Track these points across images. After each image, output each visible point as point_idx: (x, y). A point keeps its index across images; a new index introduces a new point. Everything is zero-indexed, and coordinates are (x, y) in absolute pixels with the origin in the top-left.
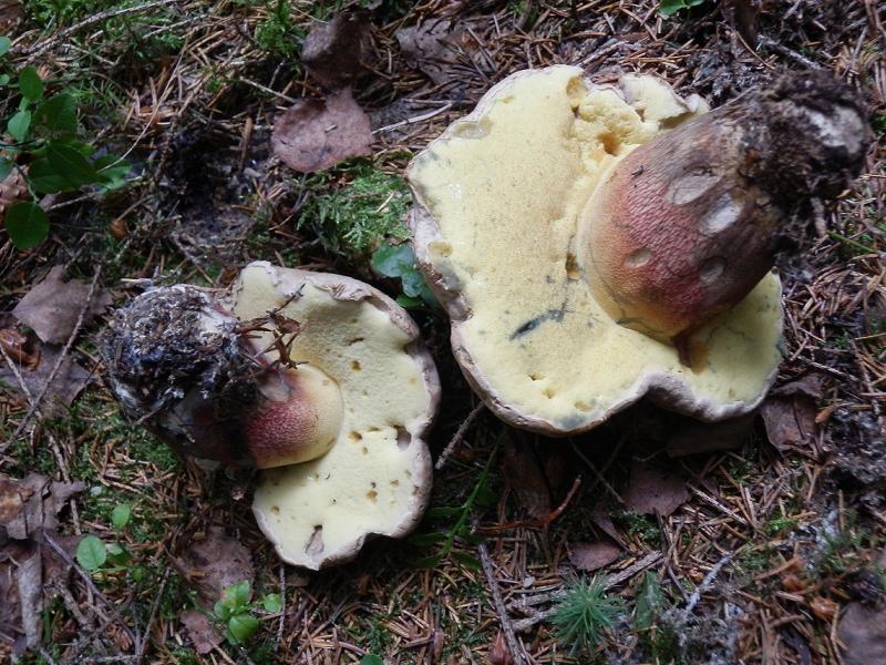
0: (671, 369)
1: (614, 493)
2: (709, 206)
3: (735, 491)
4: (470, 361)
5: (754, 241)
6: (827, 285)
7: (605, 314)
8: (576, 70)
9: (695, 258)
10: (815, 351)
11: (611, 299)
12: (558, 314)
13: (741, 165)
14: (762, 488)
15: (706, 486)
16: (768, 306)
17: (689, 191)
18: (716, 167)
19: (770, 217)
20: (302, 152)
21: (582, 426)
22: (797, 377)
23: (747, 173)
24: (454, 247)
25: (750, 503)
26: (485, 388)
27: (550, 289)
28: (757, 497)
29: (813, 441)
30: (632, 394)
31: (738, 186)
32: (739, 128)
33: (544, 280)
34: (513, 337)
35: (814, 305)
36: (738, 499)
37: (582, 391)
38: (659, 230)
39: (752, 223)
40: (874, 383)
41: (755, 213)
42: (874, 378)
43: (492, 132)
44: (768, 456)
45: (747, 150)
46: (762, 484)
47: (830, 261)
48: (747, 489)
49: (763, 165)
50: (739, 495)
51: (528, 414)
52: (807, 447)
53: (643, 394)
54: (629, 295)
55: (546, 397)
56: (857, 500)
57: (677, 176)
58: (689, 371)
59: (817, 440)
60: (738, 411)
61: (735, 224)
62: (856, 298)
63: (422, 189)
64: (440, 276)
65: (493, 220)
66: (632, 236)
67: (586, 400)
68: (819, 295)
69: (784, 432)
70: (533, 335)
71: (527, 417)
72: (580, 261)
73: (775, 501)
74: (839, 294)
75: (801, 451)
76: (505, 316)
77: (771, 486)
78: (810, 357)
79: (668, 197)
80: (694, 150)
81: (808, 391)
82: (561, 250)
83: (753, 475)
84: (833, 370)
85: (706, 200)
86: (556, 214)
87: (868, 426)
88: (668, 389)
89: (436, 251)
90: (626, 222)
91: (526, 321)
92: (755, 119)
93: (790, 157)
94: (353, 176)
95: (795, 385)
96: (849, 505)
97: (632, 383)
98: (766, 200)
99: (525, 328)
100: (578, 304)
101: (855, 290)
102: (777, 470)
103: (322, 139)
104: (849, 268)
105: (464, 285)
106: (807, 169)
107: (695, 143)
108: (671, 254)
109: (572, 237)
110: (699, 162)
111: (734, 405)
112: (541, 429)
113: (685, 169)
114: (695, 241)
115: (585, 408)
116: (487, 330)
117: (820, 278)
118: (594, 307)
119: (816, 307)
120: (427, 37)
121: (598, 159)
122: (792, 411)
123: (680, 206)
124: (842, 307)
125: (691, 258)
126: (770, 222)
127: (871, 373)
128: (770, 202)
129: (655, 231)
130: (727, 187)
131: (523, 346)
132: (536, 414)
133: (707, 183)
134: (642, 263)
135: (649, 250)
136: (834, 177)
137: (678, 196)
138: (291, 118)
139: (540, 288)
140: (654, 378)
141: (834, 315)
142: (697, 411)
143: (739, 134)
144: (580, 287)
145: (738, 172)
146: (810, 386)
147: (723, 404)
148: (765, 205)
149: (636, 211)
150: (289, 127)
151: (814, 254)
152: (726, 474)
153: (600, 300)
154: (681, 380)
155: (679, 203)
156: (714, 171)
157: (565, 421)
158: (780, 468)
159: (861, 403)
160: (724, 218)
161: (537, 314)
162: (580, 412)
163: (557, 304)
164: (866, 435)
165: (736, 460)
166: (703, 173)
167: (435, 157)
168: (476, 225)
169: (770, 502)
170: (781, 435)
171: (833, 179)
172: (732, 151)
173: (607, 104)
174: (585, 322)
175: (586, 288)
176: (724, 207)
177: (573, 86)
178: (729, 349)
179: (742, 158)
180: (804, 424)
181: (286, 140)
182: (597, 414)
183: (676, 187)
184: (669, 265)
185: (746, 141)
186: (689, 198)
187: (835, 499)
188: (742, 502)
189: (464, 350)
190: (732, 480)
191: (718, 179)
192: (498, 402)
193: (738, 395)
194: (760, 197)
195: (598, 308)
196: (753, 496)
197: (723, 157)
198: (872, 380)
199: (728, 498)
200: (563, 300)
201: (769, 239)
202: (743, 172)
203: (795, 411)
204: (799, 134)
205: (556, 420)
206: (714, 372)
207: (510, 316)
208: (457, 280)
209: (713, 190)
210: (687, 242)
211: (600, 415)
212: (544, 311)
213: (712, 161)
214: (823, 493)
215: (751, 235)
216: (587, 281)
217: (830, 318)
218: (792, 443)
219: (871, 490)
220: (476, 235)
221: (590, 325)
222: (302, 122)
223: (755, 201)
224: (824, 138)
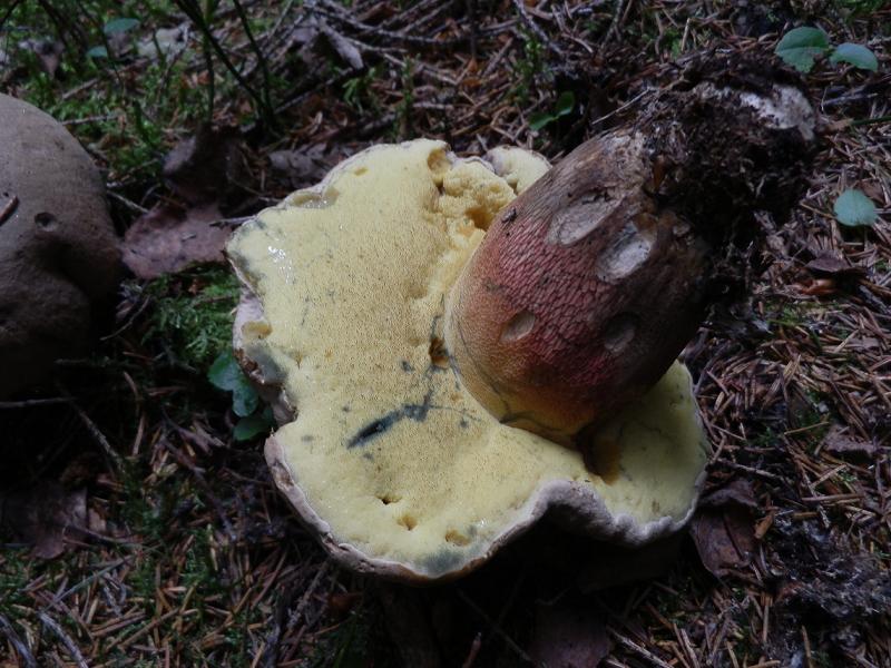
0: (575, 478)
1: (517, 648)
2: (608, 241)
3: (669, 635)
4: (288, 481)
5: (673, 289)
6: (737, 377)
7: (484, 411)
8: (440, 144)
9: (596, 317)
10: (735, 452)
11: (489, 390)
12: (419, 411)
13: (648, 180)
14: (701, 628)
15: (630, 629)
16: (682, 397)
17: (577, 226)
18: (613, 188)
19: (692, 254)
20: (153, 260)
21: (458, 568)
22: (725, 484)
23: (657, 190)
24: (273, 327)
25: (691, 650)
26: (309, 520)
27: (407, 378)
28: (698, 641)
29: (754, 561)
30: (526, 516)
31: (645, 210)
32: (638, 134)
33: (397, 367)
34: (353, 444)
35: (726, 398)
36: (674, 645)
37: (456, 515)
38: (543, 283)
39: (669, 262)
40: (815, 484)
41: (672, 248)
42: (814, 479)
43: (338, 202)
44: (704, 585)
45: (653, 158)
46: (701, 623)
47: (733, 352)
48: (684, 632)
49: (678, 175)
50: (675, 639)
51: (376, 555)
52: (748, 570)
53: (541, 514)
54: (512, 380)
55: (404, 529)
56: (827, 638)
57: (559, 208)
58: (600, 481)
59: (757, 561)
60: (666, 529)
61: (645, 264)
62: (775, 387)
63: (243, 262)
64: (255, 366)
65: (331, 294)
66: (509, 298)
67: (462, 531)
68: (730, 388)
69: (718, 552)
70: (384, 440)
71: (374, 560)
72: (449, 345)
73: (722, 646)
74: (753, 385)
75: (742, 575)
76: (342, 415)
77: (713, 626)
78: (731, 459)
79: (552, 237)
80: (580, 171)
81: (742, 500)
82: (423, 330)
83: (688, 612)
84: (762, 472)
85: (603, 233)
86: (416, 291)
87: (818, 538)
88: (574, 505)
89: (253, 334)
90: (499, 281)
91: (372, 420)
92: (660, 117)
93: (719, 154)
94: (207, 282)
95: (725, 493)
96: (815, 646)
97: (525, 500)
98: (685, 229)
99: (372, 430)
100: (447, 399)
101: (769, 380)
102: (715, 601)
103: (178, 247)
104: (758, 357)
105: (285, 375)
106: (746, 165)
107: (581, 163)
108: (562, 315)
109: (437, 317)
110: (588, 184)
111: (661, 522)
112: (396, 577)
113: (570, 195)
114: (593, 293)
115: (460, 541)
116: (314, 434)
117: (728, 369)
118: (469, 401)
119: (728, 402)
120: (302, 158)
121: (468, 234)
122: (722, 524)
123: (569, 246)
124: (759, 399)
125: (589, 317)
126: (693, 261)
127: (809, 474)
128: (692, 231)
129: (538, 285)
130: (630, 213)
131: (368, 456)
132: (387, 555)
133: (601, 211)
134: (524, 332)
135: (532, 313)
136: (786, 174)
137: (564, 234)
138: (144, 226)
139: (394, 376)
140: (554, 491)
141: (751, 409)
142: (616, 533)
143: (640, 140)
144: (448, 378)
145: (644, 189)
146: (740, 492)
147: (647, 522)
148: (684, 236)
149: (511, 263)
150: (141, 236)
151: (715, 345)
152: (655, 612)
153: (476, 393)
154: (591, 491)
155: (566, 242)
156: (611, 193)
157: (432, 562)
158: (719, 599)
159: (804, 511)
160: (630, 259)
161: (389, 411)
162: (452, 547)
163: (416, 396)
164: (819, 551)
165: (666, 593)
166: (596, 199)
167: (261, 225)
168: (307, 300)
169: (715, 649)
170: (715, 556)
171: (784, 178)
172: (633, 164)
173: (473, 175)
174: (457, 420)
175: (459, 379)
176: (628, 242)
177: (434, 160)
178: (644, 449)
179: (647, 170)
180: (739, 540)
181: (136, 248)
182: (478, 548)
183: (561, 222)
184: (561, 331)
185: (650, 146)
186: (579, 234)
187: (798, 639)
188: (680, 649)
189: (281, 465)
190: (662, 620)
191: (618, 203)
192: (330, 540)
193: (663, 508)
194: (677, 224)
195: (474, 401)
196: (692, 639)
197: (621, 174)
198: (812, 481)
199: (661, 643)
200: (426, 393)
201: (693, 286)
202: (652, 190)
203: (725, 524)
204: (730, 118)
205: (417, 562)
206: (630, 480)
207: (351, 414)
208: (276, 368)
209: (612, 217)
210: (583, 296)
211: (484, 550)
212: (399, 407)
213: (606, 180)
214: (782, 633)
215: (668, 280)
216: (459, 371)
217: (745, 413)
218: (729, 566)
219: (844, 626)
220: (306, 312)
221: (464, 424)
222: (157, 231)
223: (671, 230)
224: (764, 120)
